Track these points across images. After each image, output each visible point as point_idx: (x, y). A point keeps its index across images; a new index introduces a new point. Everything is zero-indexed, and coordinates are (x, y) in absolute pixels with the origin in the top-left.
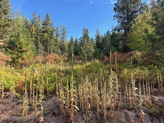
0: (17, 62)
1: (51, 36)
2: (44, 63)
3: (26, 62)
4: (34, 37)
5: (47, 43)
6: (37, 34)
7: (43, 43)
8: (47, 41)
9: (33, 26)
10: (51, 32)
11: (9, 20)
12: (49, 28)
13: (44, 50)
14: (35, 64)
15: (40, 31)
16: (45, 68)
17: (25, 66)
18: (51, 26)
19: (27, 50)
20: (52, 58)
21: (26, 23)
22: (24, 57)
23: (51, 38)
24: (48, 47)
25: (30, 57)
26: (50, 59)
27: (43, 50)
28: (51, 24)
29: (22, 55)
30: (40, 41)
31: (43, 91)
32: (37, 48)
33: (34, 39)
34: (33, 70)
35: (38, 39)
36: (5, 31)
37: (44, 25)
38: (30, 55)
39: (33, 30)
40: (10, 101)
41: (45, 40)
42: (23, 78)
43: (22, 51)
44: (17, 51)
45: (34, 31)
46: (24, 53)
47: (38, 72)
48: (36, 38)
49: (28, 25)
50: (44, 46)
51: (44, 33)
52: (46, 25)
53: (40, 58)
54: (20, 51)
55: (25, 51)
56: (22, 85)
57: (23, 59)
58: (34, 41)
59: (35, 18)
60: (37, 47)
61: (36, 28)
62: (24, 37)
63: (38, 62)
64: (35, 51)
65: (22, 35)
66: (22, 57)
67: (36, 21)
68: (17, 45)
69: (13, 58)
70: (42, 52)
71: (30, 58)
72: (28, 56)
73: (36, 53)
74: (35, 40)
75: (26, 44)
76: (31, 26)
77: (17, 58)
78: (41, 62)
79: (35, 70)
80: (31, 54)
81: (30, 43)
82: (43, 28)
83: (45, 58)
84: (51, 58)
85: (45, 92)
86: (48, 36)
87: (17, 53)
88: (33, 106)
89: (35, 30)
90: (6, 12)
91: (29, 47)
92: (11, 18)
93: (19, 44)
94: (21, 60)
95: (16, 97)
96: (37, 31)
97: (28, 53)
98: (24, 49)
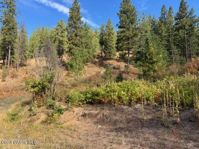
0: (149, 75)
1: (189, 32)
2: (181, 74)
3: (159, 75)
4: (164, 40)
5: (184, 43)
6: (168, 35)
7: (178, 45)
8: (183, 40)
9: (162, 25)
10: (191, 26)
11: (136, 29)
12: (185, 21)
13: (180, 55)
14: (170, 76)
15: (172, 29)
16: (182, 80)
17: (159, 79)
18: (190, 17)
19: (159, 60)
20: (194, 66)
21: (154, 24)
22: (155, 69)
23: (190, 35)
24: (186, 49)
25: (162, 67)
26: (189, 68)
27: (178, 55)
28: (188, 14)
29: (153, 66)
30: (174, 43)
31: (180, 102)
32: (170, 54)
33: (164, 42)
34: (168, 82)
35: (170, 42)
36: (134, 42)
37: (178, 19)
38: (162, 66)
39: (162, 31)
40: (151, 108)
41: (182, 40)
42: (159, 91)
43: (153, 62)
44: (147, 63)
45: (164, 32)
46: (155, 64)
47: (173, 85)
48: (168, 41)
49: (156, 26)
50: (180, 50)
51: (178, 31)
52: (180, 19)
53: (175, 68)
54: (151, 62)
55: (156, 62)
56: (158, 97)
57: (155, 71)
58: (165, 45)
59: (165, 14)
60: (169, 52)
61: (166, 26)
62: (154, 46)
63: (172, 74)
64: (167, 59)
65: (152, 44)
66: (153, 69)
67: (165, 17)
68: (148, 56)
69: (144, 71)
70: (178, 59)
71: (162, 69)
72: (160, 67)
73: (168, 61)
74: (167, 43)
75: (157, 54)
76: (160, 26)
77: (148, 71)
78: (177, 73)
79: (170, 83)
80: (163, 64)
81: (161, 51)
82: (176, 24)
83: (182, 67)
84: (191, 66)
85: (182, 104)
86: (186, 32)
87: (148, 65)
88: (171, 113)
89: (166, 30)
90: (133, 21)
91: (161, 56)
92: (138, 25)
93: (149, 55)
94: (152, 73)
95: (155, 106)
96: (169, 31)
97: (160, 64)
98: (155, 60)
